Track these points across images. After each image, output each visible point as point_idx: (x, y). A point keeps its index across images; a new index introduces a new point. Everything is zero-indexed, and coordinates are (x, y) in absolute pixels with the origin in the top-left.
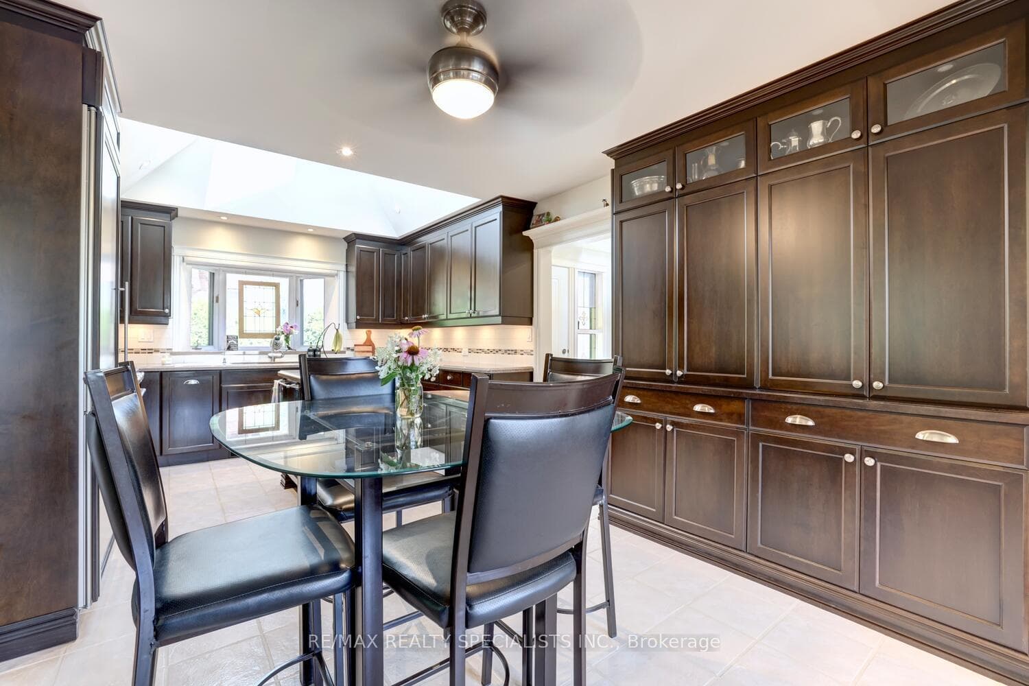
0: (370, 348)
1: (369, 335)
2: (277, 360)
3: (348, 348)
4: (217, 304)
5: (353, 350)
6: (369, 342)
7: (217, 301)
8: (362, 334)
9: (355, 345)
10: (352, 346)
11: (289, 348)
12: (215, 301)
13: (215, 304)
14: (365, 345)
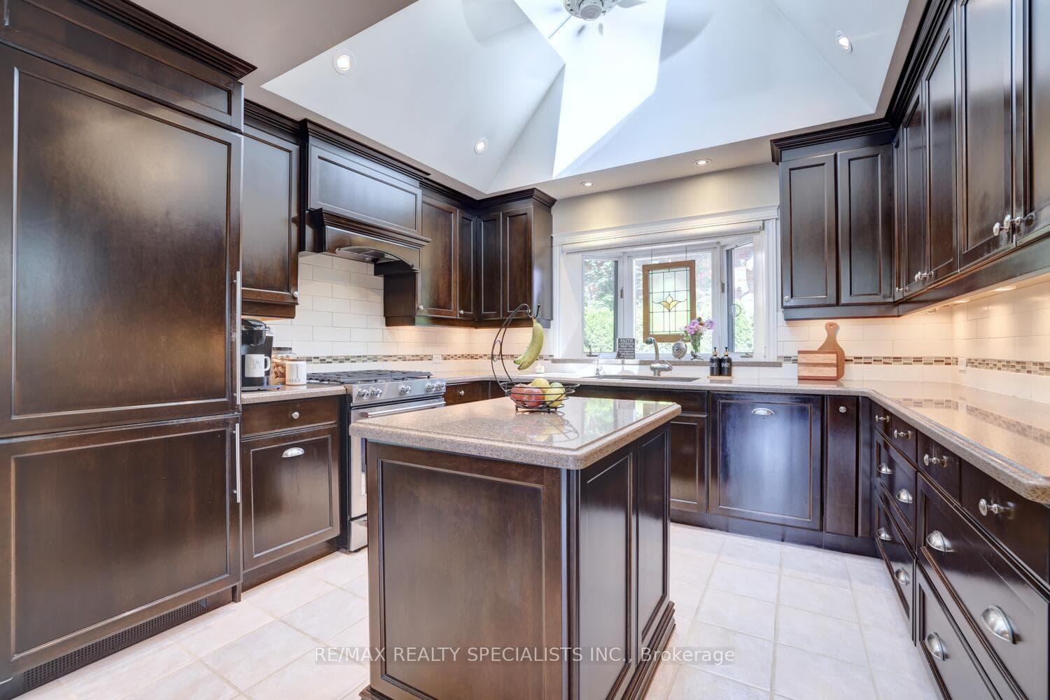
0: (832, 358)
1: (832, 331)
2: (663, 374)
3: (787, 358)
4: (622, 300)
5: (795, 361)
6: (831, 346)
7: (622, 296)
8: (815, 332)
9: (800, 352)
10: (792, 353)
11: (695, 357)
12: (619, 297)
13: (620, 300)
14: (822, 350)
